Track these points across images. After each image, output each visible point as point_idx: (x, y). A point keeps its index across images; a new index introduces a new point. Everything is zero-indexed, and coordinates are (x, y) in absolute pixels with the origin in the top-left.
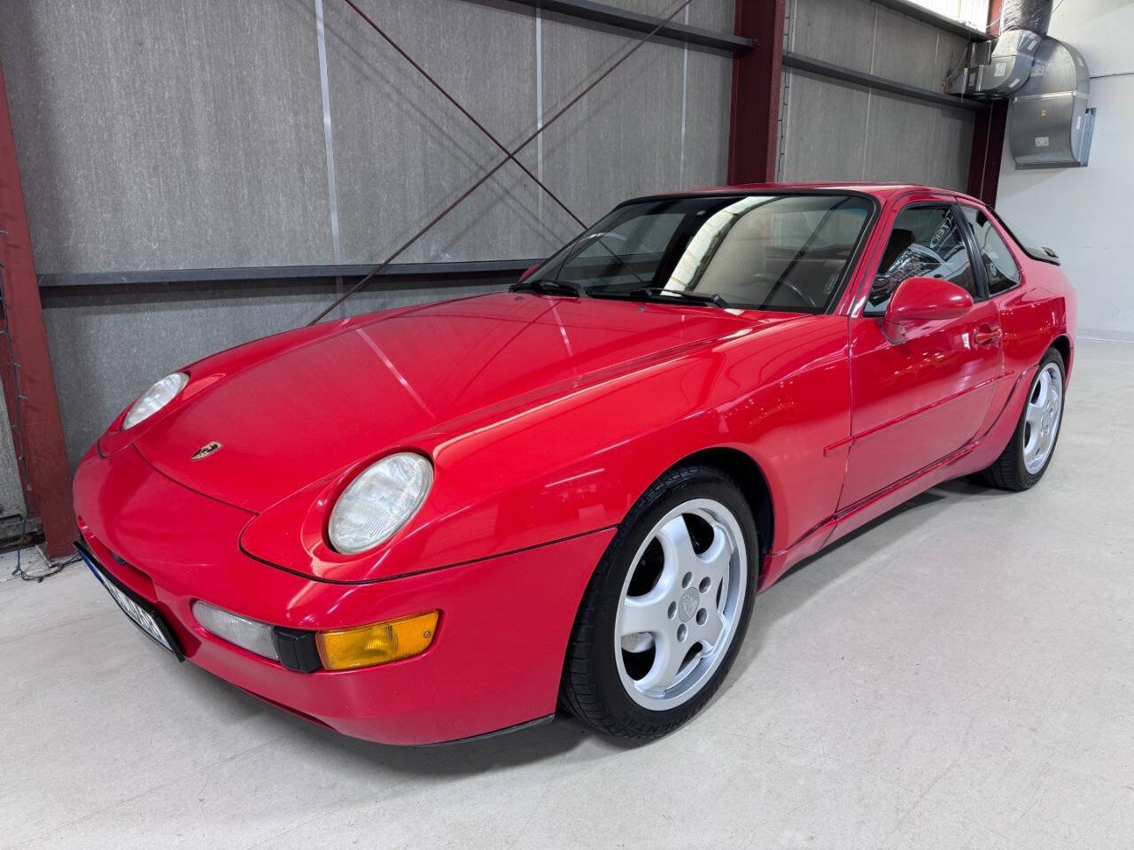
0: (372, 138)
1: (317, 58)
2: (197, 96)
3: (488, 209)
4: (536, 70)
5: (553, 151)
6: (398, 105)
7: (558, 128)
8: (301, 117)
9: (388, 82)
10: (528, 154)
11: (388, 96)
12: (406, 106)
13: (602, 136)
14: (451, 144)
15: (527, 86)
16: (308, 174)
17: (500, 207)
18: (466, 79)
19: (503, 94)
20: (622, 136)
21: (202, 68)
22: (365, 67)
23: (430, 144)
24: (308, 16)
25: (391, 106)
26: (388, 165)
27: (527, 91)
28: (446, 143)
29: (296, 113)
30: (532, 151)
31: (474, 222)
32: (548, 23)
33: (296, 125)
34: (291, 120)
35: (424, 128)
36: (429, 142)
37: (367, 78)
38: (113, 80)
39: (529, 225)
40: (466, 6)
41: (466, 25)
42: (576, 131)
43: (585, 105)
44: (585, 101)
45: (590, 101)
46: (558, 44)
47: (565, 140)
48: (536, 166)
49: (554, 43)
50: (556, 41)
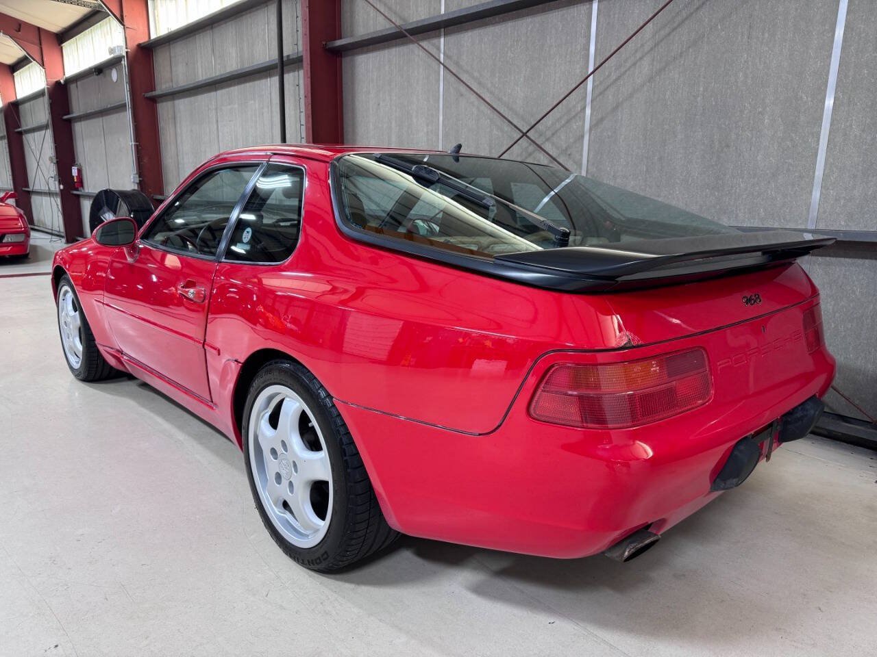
0: (462, 133)
1: (439, 91)
2: (394, 124)
4: (588, 50)
5: (602, 120)
6: (478, 110)
7: (610, 97)
8: (429, 127)
10: (575, 127)
11: (472, 104)
13: (668, 93)
18: (525, 76)
19: (555, 80)
20: (701, 89)
21: (396, 111)
22: (462, 89)
24: (437, 70)
27: (578, 71)
28: (506, 128)
29: (428, 125)
30: (580, 123)
32: (605, 1)
33: (427, 132)
34: (425, 130)
35: (491, 121)
36: (495, 130)
37: (462, 95)
38: (371, 124)
40: (529, 20)
41: (528, 34)
42: (631, 96)
43: (645, 67)
44: (646, 62)
45: (653, 60)
46: (616, 16)
47: (617, 107)
48: (583, 137)
49: (612, 17)
50: (614, 14)
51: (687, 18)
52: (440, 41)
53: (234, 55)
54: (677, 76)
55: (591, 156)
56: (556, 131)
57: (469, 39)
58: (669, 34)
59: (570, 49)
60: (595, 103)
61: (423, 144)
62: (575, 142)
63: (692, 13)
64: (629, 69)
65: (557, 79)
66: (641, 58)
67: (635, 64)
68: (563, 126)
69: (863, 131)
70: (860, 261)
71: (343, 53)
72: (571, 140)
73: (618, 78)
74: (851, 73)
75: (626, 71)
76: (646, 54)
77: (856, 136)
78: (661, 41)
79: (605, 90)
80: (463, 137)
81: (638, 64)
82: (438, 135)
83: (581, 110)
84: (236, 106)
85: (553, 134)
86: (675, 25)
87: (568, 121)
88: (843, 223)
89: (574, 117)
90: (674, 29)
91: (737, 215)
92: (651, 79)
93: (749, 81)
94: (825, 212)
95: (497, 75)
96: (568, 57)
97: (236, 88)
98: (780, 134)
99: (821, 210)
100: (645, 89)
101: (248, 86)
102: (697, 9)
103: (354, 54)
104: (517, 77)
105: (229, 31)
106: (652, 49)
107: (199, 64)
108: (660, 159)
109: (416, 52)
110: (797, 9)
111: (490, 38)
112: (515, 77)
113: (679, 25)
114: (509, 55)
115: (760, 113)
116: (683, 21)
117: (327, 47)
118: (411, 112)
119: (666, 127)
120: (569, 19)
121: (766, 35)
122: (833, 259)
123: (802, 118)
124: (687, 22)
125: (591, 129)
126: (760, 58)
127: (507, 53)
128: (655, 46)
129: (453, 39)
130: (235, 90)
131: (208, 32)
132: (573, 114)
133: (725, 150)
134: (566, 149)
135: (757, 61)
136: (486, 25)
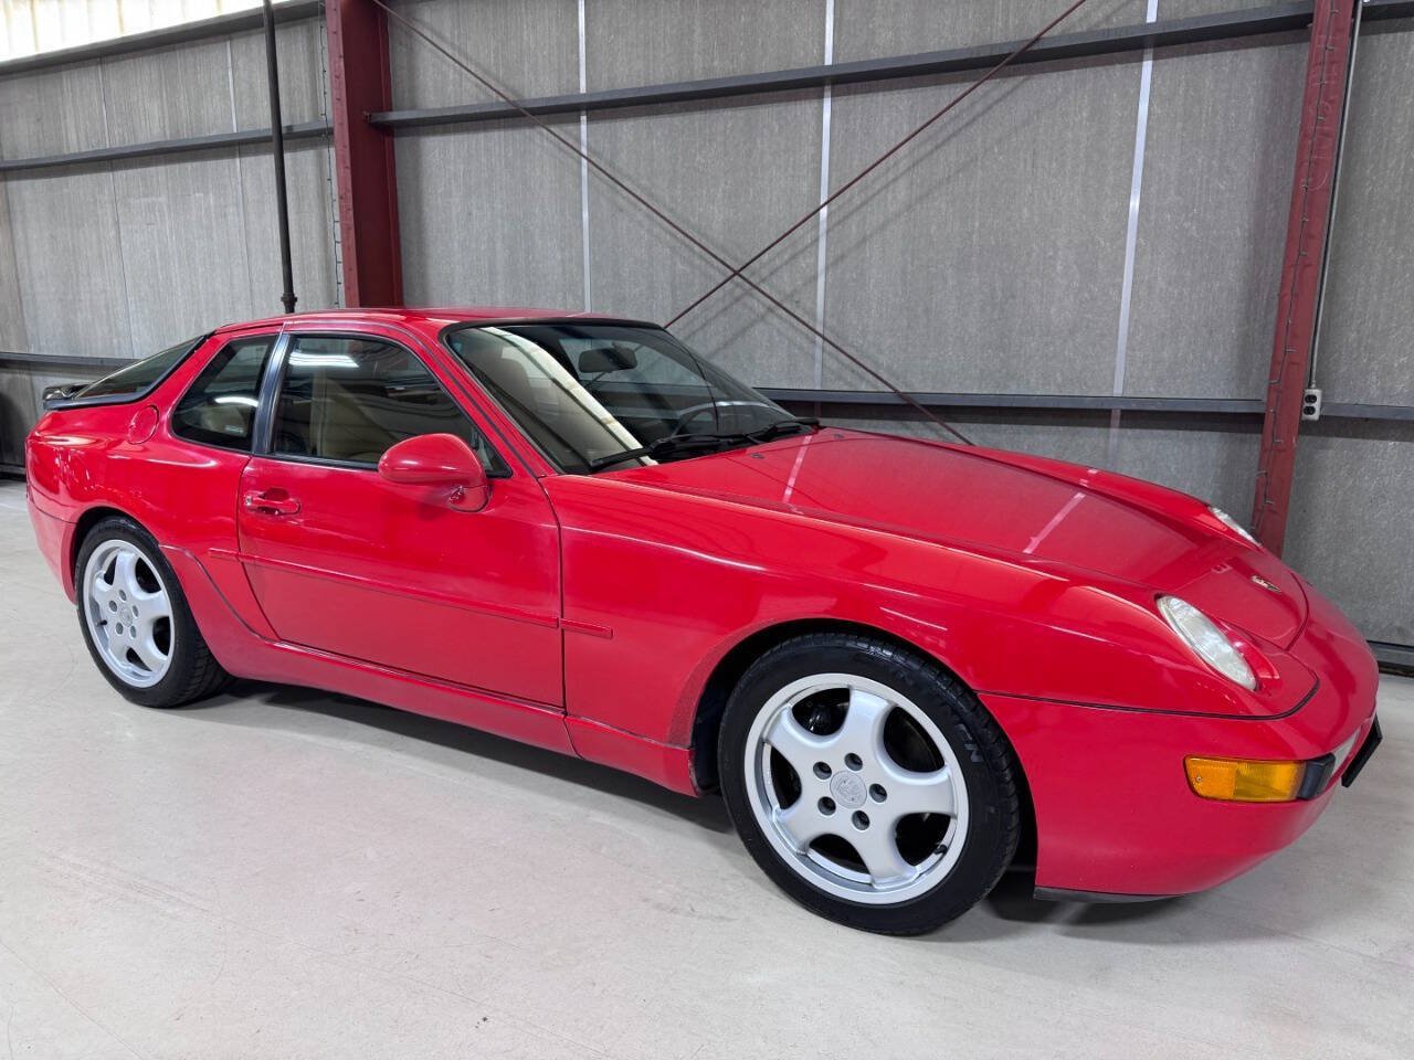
1: (581, 201)
2: (499, 245)
3: (744, 330)
5: (843, 257)
6: (649, 231)
7: (853, 227)
8: (566, 253)
9: (640, 210)
10: (804, 265)
11: (640, 223)
12: (656, 230)
13: (934, 227)
14: (703, 263)
15: (805, 184)
16: (570, 300)
17: (760, 327)
18: (724, 191)
19: (771, 200)
20: (977, 224)
21: (503, 226)
22: (621, 201)
23: (680, 266)
24: (576, 165)
25: (642, 232)
26: (637, 290)
27: (805, 190)
28: (697, 262)
29: (563, 250)
30: (810, 261)
31: (726, 345)
32: (842, 101)
34: (559, 257)
35: (673, 249)
36: (679, 264)
39: (801, 348)
40: (728, 113)
41: (728, 132)
42: (883, 227)
43: (901, 191)
44: (902, 184)
45: (912, 184)
46: (858, 121)
47: (864, 240)
48: (815, 278)
49: (852, 123)
50: (855, 120)
51: (954, 135)
52: (579, 130)
53: (156, 113)
54: (943, 206)
55: (829, 305)
56: (776, 270)
57: (628, 130)
58: (932, 152)
59: (792, 159)
60: (831, 234)
61: (556, 277)
62: (805, 284)
63: (960, 130)
64: (879, 191)
65: (774, 199)
66: (895, 180)
67: (887, 186)
68: (786, 263)
69: (1170, 284)
70: (1173, 433)
71: (395, 130)
72: (799, 283)
73: (864, 204)
74: (1153, 217)
75: (874, 195)
76: (902, 174)
77: (1161, 290)
78: (921, 160)
79: (846, 218)
80: (627, 270)
81: (891, 188)
82: (583, 266)
83: (812, 243)
84: (163, 199)
85: (772, 273)
86: (939, 141)
87: (794, 257)
88: (1152, 389)
89: (802, 251)
90: (937, 147)
91: (1028, 382)
92: (909, 208)
93: (1036, 219)
94: (1131, 376)
95: (679, 186)
96: (790, 169)
97: (161, 169)
98: (1076, 284)
99: (1128, 374)
100: (902, 219)
101: (190, 167)
102: (967, 124)
103: (419, 134)
104: (712, 191)
105: (146, 72)
106: (909, 169)
107: (70, 122)
108: (927, 311)
109: (538, 141)
110: (1088, 139)
111: (666, 132)
112: (708, 191)
113: (943, 143)
114: (698, 159)
115: (1050, 257)
116: (949, 138)
117: (373, 121)
118: (531, 228)
119: (933, 270)
120: (789, 118)
121: (1054, 165)
122: (1145, 432)
123: (1101, 266)
124: (954, 140)
125: (827, 268)
126: (1048, 192)
127: (695, 156)
128: (914, 165)
129: (604, 127)
130: (159, 173)
131: (93, 68)
132: (800, 247)
133: (1011, 301)
134: (792, 295)
135: (1045, 195)
136: (658, 113)
